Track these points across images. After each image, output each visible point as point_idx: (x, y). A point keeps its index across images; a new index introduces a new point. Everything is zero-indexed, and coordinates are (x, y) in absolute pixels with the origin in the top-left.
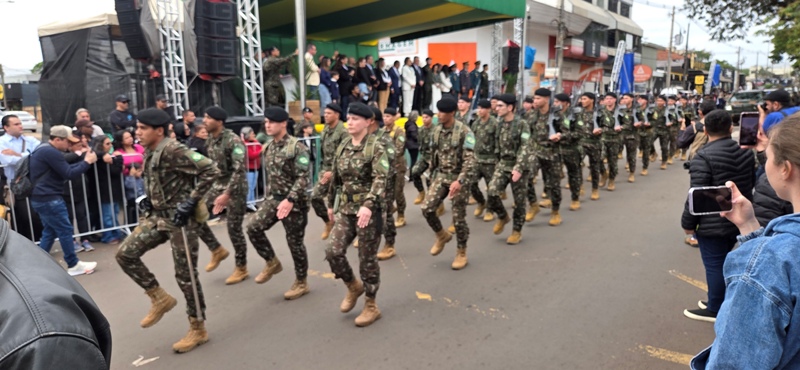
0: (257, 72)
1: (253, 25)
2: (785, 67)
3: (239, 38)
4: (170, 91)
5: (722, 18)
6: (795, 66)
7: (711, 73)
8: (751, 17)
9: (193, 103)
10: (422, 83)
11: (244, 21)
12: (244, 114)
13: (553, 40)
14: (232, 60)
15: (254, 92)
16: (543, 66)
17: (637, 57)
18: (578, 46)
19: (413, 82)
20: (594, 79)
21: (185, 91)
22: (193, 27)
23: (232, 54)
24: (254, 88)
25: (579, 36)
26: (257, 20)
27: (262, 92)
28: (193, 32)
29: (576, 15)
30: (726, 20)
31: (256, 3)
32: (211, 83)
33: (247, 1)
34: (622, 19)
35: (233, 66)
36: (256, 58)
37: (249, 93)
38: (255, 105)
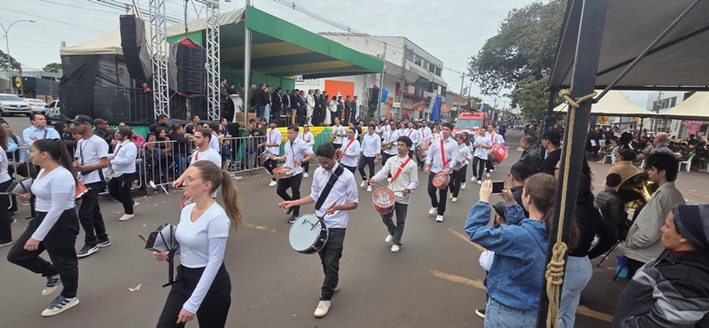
1: (216, 63)
3: (206, 70)
4: (157, 101)
5: (488, 82)
6: (523, 111)
8: (502, 83)
9: (172, 111)
10: (319, 106)
11: (210, 61)
12: (206, 119)
13: (398, 85)
14: (200, 84)
15: (214, 105)
16: (392, 99)
17: (443, 99)
18: (411, 90)
19: (313, 105)
20: (419, 110)
21: (168, 102)
22: (175, 61)
23: (201, 80)
24: (215, 103)
25: (413, 85)
26: (219, 60)
27: (219, 105)
28: (175, 64)
29: (412, 72)
30: (490, 84)
31: (219, 49)
32: (185, 98)
33: (213, 48)
34: (436, 77)
35: (201, 88)
36: (217, 84)
37: (211, 105)
38: (214, 113)
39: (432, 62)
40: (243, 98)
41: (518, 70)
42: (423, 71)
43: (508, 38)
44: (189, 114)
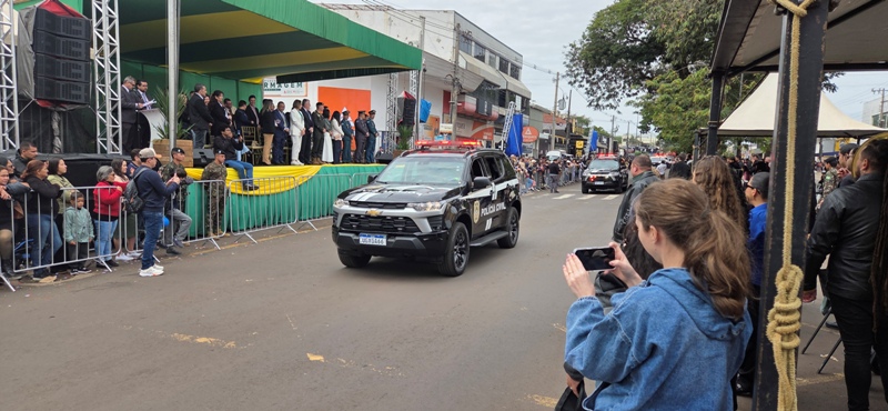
0: (114, 103)
1: (112, 48)
2: (651, 137)
3: (93, 61)
5: (599, 88)
6: (660, 137)
7: (589, 138)
8: (624, 88)
9: (25, 135)
10: (312, 129)
11: (100, 43)
12: (96, 152)
13: (447, 95)
14: (83, 86)
15: (109, 126)
16: (437, 120)
17: (526, 118)
18: (471, 103)
20: (485, 137)
21: (16, 119)
22: (31, 43)
23: (83, 79)
24: (110, 123)
25: (473, 94)
26: (117, 42)
27: (120, 126)
28: (30, 49)
29: (469, 70)
30: (602, 91)
31: (116, 22)
32: (52, 112)
33: (105, 19)
34: (512, 81)
35: (82, 93)
36: (114, 86)
37: (103, 126)
38: (110, 141)
39: (504, 56)
40: (166, 114)
41: (648, 64)
42: (490, 72)
43: (629, 9)
44: (58, 143)
